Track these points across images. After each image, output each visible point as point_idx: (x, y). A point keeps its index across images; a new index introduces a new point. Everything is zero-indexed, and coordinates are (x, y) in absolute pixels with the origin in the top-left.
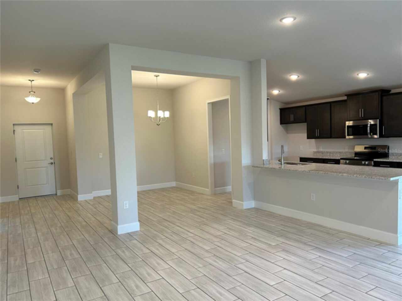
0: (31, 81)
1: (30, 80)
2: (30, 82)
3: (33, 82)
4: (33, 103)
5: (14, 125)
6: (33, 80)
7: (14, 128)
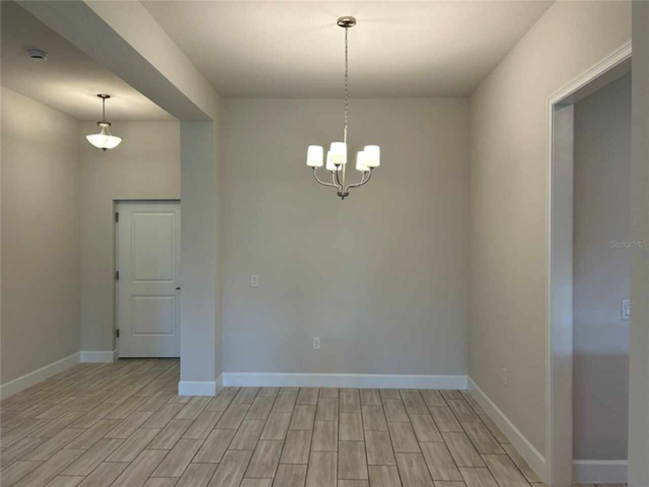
0: (104, 98)
1: (100, 96)
2: (102, 99)
3: (106, 100)
4: (104, 149)
5: (116, 202)
6: (108, 97)
7: (115, 208)
